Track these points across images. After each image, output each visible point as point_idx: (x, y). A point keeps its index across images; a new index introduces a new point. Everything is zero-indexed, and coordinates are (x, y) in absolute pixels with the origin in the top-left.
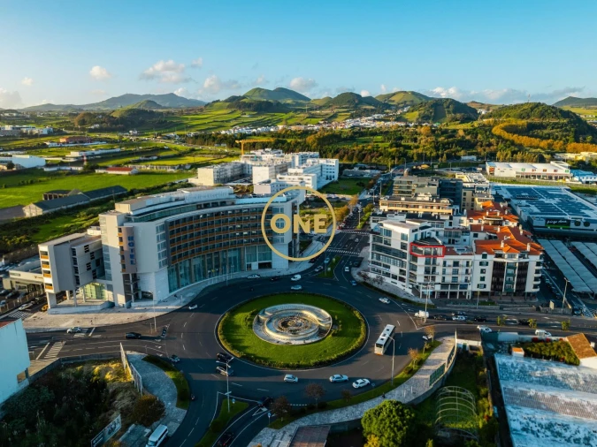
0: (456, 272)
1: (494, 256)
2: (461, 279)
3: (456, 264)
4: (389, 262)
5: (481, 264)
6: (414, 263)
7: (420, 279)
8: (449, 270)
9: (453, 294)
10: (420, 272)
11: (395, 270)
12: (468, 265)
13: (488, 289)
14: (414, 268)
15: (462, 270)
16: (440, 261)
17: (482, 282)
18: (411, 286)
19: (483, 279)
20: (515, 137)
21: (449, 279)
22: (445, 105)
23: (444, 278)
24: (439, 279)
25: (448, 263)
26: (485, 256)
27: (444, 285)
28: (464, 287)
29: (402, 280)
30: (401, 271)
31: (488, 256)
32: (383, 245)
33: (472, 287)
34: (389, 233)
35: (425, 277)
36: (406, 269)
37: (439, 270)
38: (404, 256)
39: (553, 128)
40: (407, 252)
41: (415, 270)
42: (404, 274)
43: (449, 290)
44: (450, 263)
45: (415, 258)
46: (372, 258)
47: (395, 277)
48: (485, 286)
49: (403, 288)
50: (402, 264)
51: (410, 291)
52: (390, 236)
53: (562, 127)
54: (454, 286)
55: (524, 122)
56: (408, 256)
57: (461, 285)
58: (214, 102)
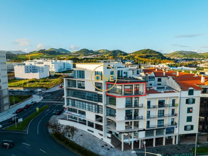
0: (161, 114)
1: (200, 92)
2: (167, 122)
3: (161, 103)
4: (83, 107)
5: (187, 102)
6: (112, 106)
7: (121, 127)
8: (154, 113)
9: (159, 141)
10: (120, 117)
11: (90, 116)
12: (173, 104)
13: (195, 131)
14: (112, 113)
15: (168, 111)
16: (143, 101)
17: (189, 123)
18: (110, 135)
19: (189, 119)
20: (143, 59)
21: (154, 123)
22: (117, 52)
23: (148, 122)
24: (143, 125)
25: (152, 104)
26: (191, 93)
27: (149, 132)
28: (170, 130)
29: (99, 127)
30: (97, 117)
31: (194, 92)
32: (77, 88)
33: (179, 131)
34: (82, 74)
35: (127, 123)
36: (103, 115)
37: (143, 113)
38: (99, 98)
39: (154, 56)
40: (103, 93)
41: (114, 116)
42: (101, 121)
43: (155, 136)
44: (155, 103)
45: (112, 100)
46: (68, 105)
47: (91, 125)
48: (192, 128)
49: (100, 137)
50: (98, 109)
51: (109, 141)
52: (83, 77)
53: (157, 56)
54: (159, 131)
55: (145, 55)
56: (104, 99)
57: (167, 129)
58: (33, 51)
